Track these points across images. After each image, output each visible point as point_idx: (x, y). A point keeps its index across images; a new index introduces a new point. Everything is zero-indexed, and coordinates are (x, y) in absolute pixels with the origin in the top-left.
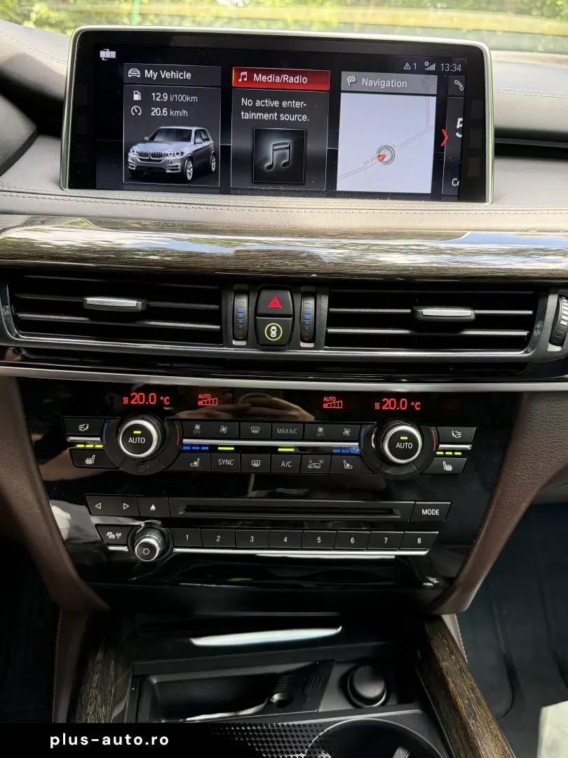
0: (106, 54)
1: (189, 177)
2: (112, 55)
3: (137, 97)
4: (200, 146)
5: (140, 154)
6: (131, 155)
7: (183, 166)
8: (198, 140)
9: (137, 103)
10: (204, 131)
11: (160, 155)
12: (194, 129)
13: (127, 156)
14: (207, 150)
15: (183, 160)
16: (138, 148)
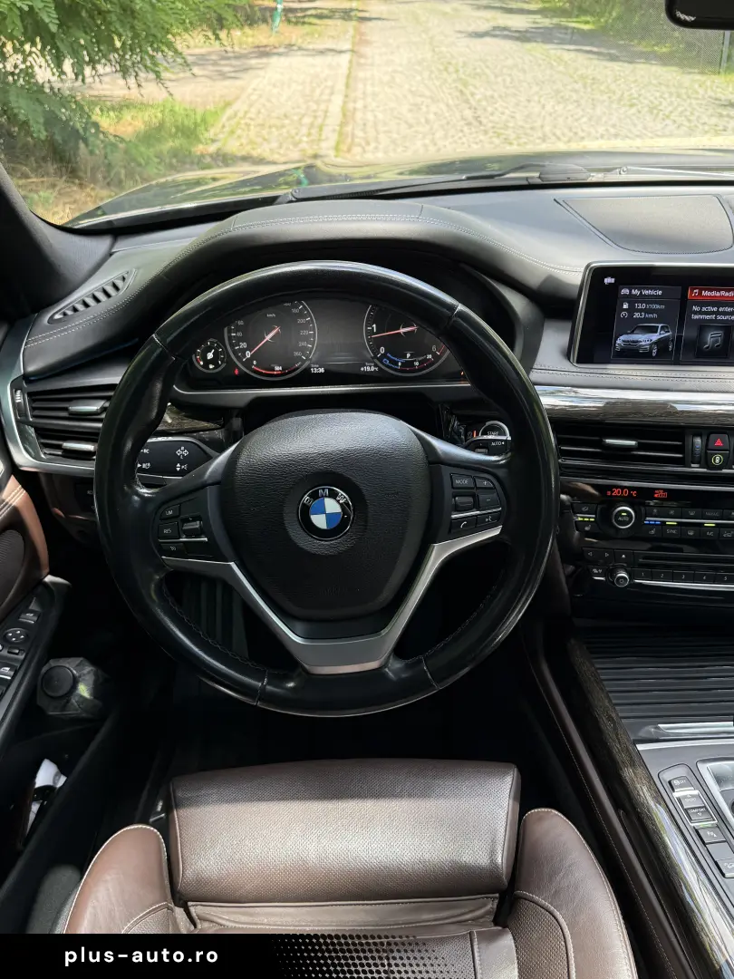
0: (608, 280)
1: (654, 355)
2: (612, 280)
3: (625, 306)
4: (662, 336)
5: (624, 341)
6: (618, 342)
7: (650, 348)
8: (662, 332)
9: (625, 310)
10: (667, 327)
11: (637, 342)
12: (660, 325)
13: (615, 343)
14: (667, 338)
15: (651, 345)
16: (622, 338)
